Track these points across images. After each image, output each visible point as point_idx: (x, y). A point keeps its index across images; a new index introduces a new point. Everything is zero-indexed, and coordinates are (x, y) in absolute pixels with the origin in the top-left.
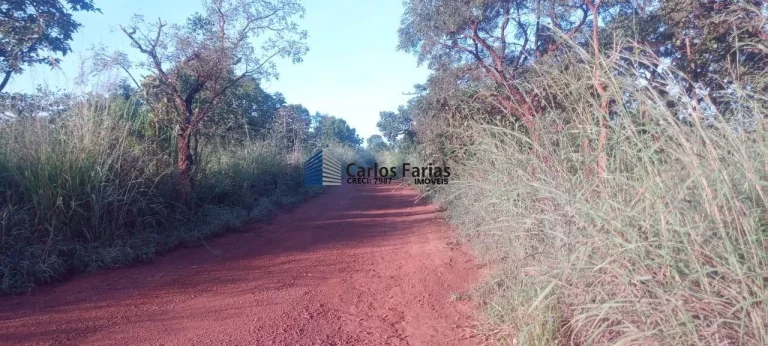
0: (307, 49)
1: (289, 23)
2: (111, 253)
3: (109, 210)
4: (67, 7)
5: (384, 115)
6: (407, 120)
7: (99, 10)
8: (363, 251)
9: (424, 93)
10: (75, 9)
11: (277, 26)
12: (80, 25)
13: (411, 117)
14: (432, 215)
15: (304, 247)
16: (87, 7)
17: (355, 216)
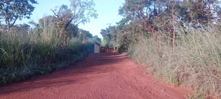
0: (98, 15)
1: (92, 8)
2: (60, 66)
3: (57, 55)
4: (30, 3)
5: (102, 30)
6: (109, 31)
7: (38, 3)
8: (115, 65)
9: (118, 25)
10: (33, 3)
11: (89, 9)
12: (35, 8)
13: (110, 31)
14: (125, 57)
15: (100, 64)
16: (35, 2)
17: (105, 57)
